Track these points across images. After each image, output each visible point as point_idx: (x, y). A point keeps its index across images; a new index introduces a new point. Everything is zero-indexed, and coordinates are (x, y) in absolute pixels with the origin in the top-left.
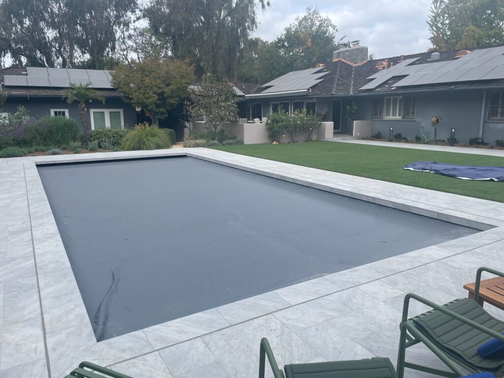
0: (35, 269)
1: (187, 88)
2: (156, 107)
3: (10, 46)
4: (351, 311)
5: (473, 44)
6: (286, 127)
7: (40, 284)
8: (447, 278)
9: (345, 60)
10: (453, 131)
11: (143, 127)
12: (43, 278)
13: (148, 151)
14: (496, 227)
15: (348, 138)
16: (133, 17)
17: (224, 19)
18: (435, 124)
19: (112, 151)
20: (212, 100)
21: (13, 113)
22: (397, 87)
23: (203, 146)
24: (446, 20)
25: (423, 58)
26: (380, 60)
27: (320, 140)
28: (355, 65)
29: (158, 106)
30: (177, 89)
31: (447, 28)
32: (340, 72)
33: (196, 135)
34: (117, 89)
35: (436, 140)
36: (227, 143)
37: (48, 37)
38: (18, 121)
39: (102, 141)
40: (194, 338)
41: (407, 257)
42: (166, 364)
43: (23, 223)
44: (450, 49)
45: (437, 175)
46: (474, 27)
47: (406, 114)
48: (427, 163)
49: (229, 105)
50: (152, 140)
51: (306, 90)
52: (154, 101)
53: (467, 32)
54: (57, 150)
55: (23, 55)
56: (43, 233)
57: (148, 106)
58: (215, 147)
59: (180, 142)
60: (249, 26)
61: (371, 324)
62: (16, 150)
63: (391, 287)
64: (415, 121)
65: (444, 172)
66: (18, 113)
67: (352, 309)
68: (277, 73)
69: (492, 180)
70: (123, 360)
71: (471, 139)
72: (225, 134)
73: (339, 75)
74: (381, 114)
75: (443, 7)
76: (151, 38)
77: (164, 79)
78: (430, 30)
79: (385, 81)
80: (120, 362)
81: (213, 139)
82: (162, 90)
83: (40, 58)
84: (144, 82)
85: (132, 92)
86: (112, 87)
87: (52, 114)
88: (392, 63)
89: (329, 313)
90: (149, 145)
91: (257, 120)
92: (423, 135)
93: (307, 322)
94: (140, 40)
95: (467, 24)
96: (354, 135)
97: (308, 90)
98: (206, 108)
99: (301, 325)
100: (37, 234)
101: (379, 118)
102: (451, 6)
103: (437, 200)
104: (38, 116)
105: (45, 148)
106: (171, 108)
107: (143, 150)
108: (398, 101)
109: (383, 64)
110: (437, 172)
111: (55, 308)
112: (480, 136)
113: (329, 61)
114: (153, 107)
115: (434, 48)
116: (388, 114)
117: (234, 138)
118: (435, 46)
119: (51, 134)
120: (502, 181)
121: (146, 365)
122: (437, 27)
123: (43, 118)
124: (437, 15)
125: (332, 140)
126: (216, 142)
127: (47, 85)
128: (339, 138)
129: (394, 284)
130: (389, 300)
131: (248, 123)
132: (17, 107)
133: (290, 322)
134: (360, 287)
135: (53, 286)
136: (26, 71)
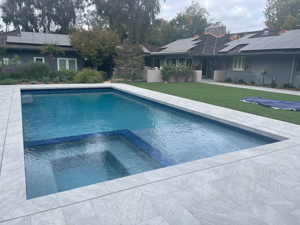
0: (2, 152)
1: (115, 47)
2: (96, 58)
3: (13, 19)
4: (186, 187)
5: (290, 26)
6: (173, 73)
7: (3, 162)
8: (251, 169)
9: (212, 33)
10: (274, 79)
11: (88, 70)
12: (6, 158)
13: (89, 84)
14: (289, 139)
15: (210, 81)
16: (86, 4)
17: (141, 6)
18: (264, 75)
19: (68, 84)
20: (129, 55)
21: (11, 59)
22: (241, 51)
23: (122, 82)
24: (275, 11)
25: (259, 34)
26: (233, 34)
27: (194, 81)
28: (217, 37)
29: (97, 58)
30: (109, 47)
31: (275, 16)
32: (208, 41)
33: (119, 76)
34: (73, 46)
35: (264, 84)
36: (137, 81)
37: (36, 14)
38: (14, 63)
39: (62, 77)
40: (85, 200)
41: (229, 155)
42: (64, 216)
43: (3, 124)
44: (276, 29)
45: (260, 106)
46: (291, 16)
47: (246, 67)
48: (255, 98)
49: (139, 59)
50: (92, 78)
51: (187, 51)
52: (95, 55)
53: (287, 19)
54: (35, 82)
55: (20, 24)
56: (13, 131)
57: (91, 57)
58: (130, 83)
59: (109, 80)
60: (155, 12)
61: (197, 196)
62: (11, 80)
63: (214, 174)
64: (252, 72)
65: (264, 104)
66: (14, 58)
67: (187, 187)
68: (171, 40)
69: (292, 110)
70: (39, 211)
71: (285, 84)
72: (136, 76)
73: (207, 42)
74: (231, 67)
75: (274, 3)
76: (97, 17)
77: (101, 41)
78: (265, 17)
79: (234, 47)
80: (37, 213)
81: (129, 79)
82: (100, 48)
83: (31, 26)
84: (89, 43)
85: (82, 49)
86: (70, 45)
87: (35, 60)
88: (240, 36)
89: (172, 188)
90: (90, 80)
91: (156, 68)
92: (256, 81)
93: (157, 193)
94: (91, 17)
95: (288, 14)
96: (214, 79)
97: (188, 51)
98: (126, 60)
99: (154, 195)
100: (10, 132)
101: (230, 70)
102: (278, 3)
103: (256, 121)
104: (26, 61)
105: (28, 80)
106: (105, 59)
107: (86, 83)
108: (242, 60)
109: (234, 37)
110: (260, 104)
111: (7, 177)
112: (290, 83)
113: (202, 34)
114: (94, 58)
115: (267, 28)
116: (235, 67)
117: (141, 78)
118: (267, 27)
119: (33, 72)
120: (299, 111)
121: (52, 216)
122: (269, 15)
123: (28, 62)
124: (270, 8)
125: (201, 82)
126: (130, 80)
127: (32, 43)
128: (205, 81)
129: (217, 172)
130: (211, 182)
131: (151, 69)
132: (14, 55)
133: (147, 193)
134: (195, 173)
135: (10, 164)
136: (20, 34)
